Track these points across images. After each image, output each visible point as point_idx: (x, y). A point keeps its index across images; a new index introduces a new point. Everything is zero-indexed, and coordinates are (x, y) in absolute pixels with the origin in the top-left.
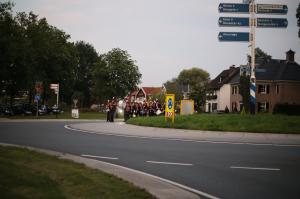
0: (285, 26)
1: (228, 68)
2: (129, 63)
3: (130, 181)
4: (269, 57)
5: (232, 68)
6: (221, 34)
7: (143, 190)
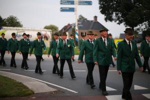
0: (91, 4)
1: (67, 25)
2: (18, 23)
3: (15, 79)
4: (86, 19)
5: (69, 25)
6: (61, 8)
7: (20, 83)
